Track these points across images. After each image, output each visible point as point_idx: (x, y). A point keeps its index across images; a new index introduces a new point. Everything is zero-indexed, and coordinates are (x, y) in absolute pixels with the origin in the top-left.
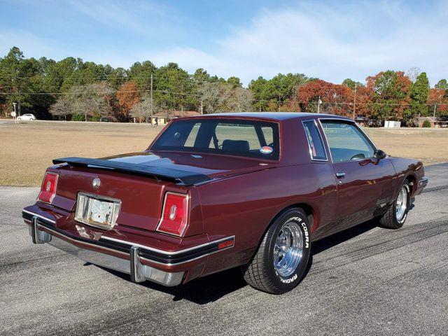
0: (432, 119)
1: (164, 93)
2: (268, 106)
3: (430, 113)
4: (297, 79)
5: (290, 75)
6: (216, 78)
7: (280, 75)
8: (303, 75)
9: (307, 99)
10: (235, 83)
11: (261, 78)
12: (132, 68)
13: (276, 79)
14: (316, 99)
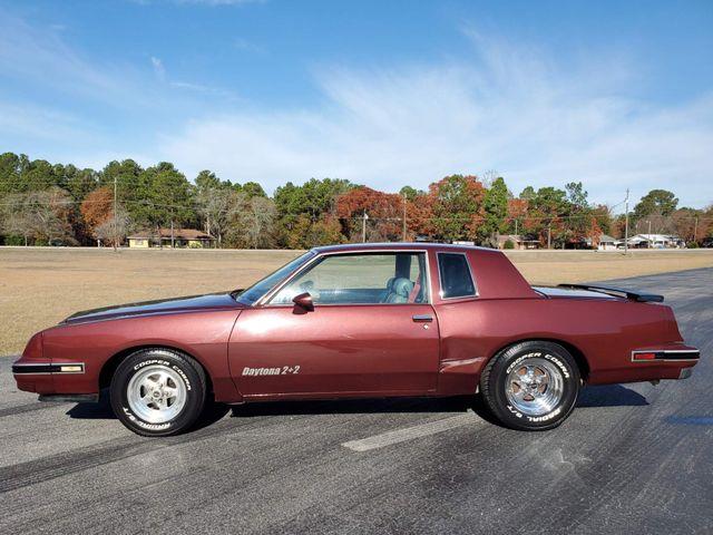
0: (515, 238)
1: (146, 205)
2: (297, 222)
3: (511, 230)
4: (336, 186)
5: (327, 181)
6: (229, 183)
7: (313, 180)
8: (347, 181)
9: (350, 214)
10: (255, 190)
11: (290, 184)
12: (106, 169)
13: (307, 185)
14: (360, 213)
